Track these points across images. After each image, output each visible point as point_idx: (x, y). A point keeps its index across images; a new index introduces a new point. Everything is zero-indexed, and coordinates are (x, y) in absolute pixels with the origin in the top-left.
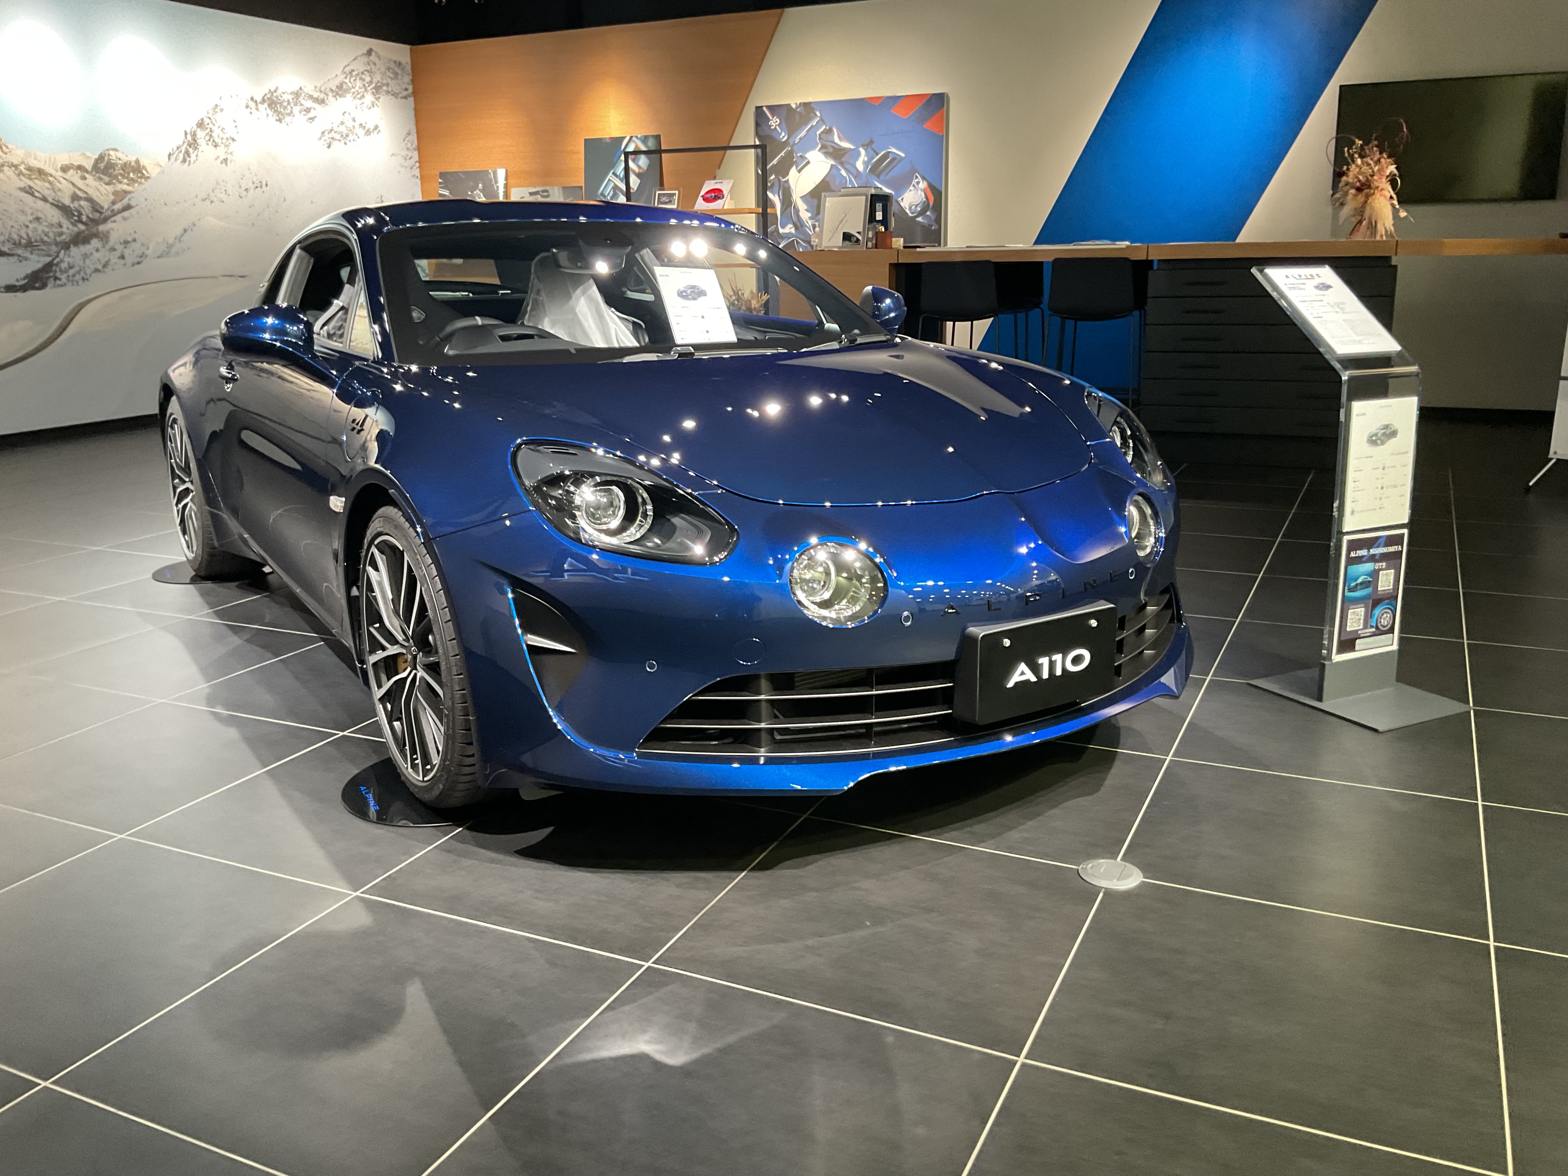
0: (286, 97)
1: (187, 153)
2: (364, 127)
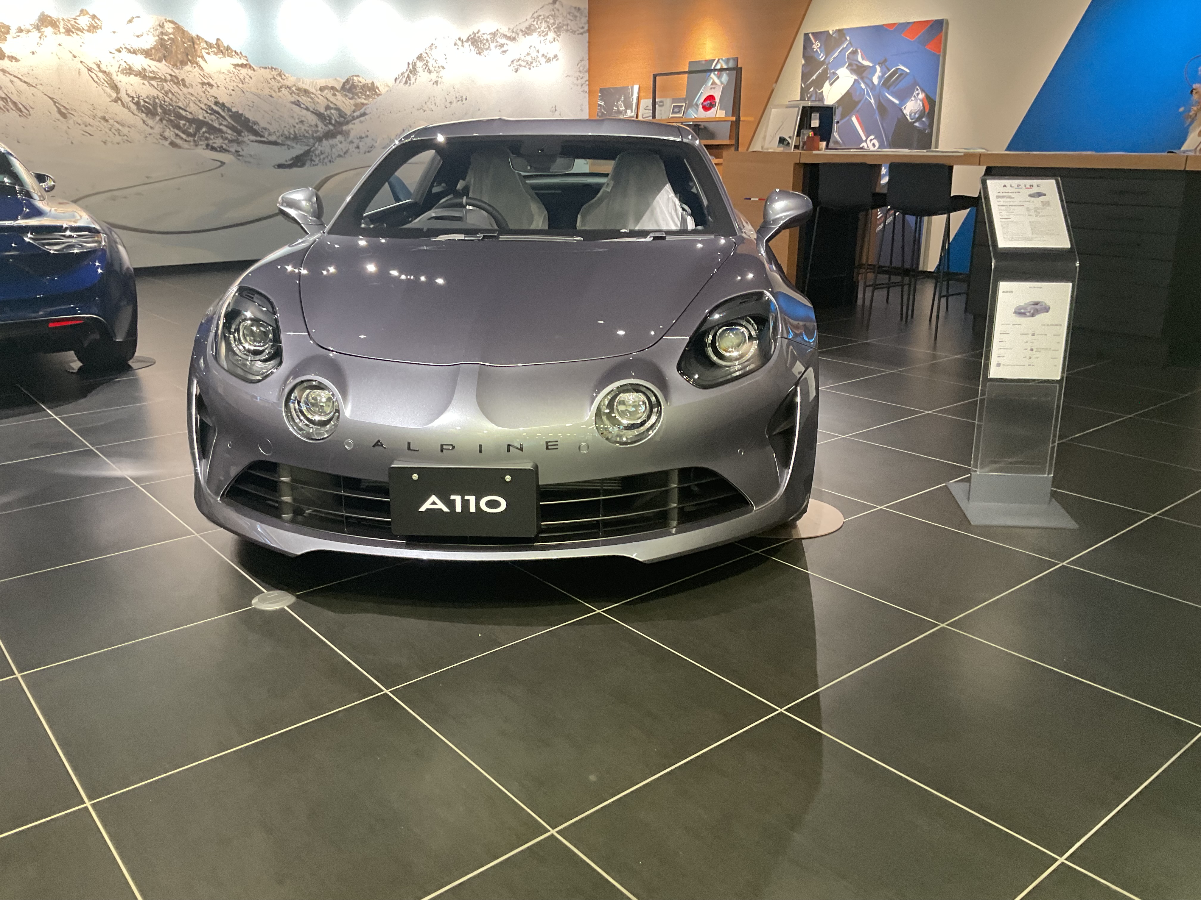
0: (485, 37)
1: (408, 77)
2: (546, 56)
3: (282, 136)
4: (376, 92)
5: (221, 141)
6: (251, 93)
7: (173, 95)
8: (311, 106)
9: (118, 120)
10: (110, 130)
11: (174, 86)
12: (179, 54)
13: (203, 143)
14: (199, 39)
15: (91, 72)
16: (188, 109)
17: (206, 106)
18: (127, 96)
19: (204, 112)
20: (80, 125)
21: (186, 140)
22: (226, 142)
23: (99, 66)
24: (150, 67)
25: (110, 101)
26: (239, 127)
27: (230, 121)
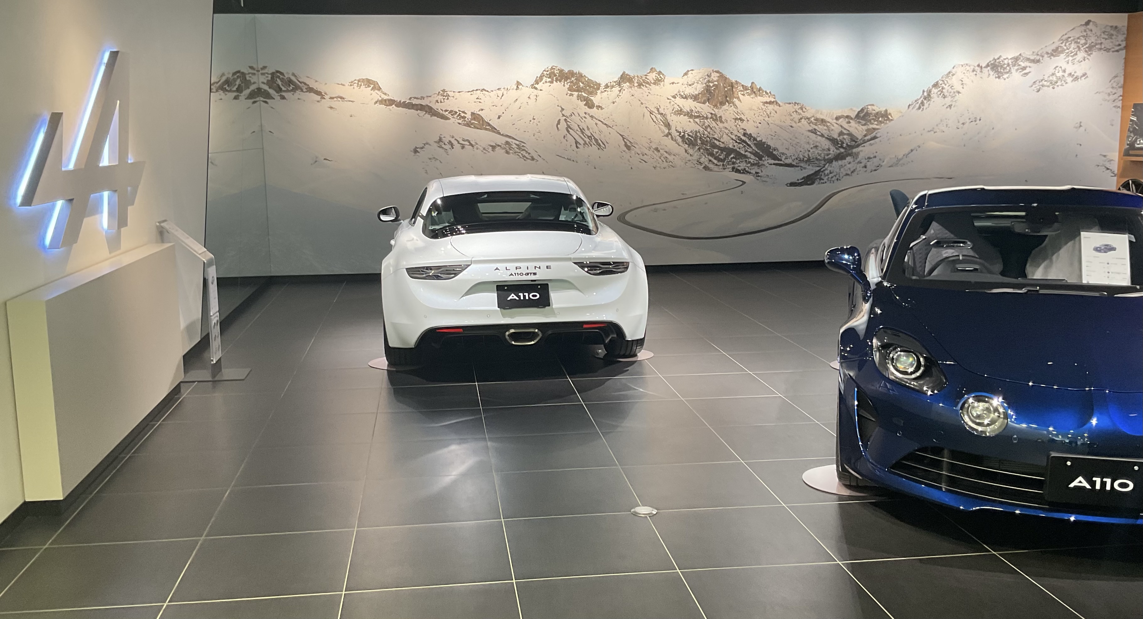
0: (1006, 62)
2: (1074, 75)
3: (797, 159)
4: (889, 118)
5: (745, 164)
6: (775, 124)
7: (711, 129)
8: (826, 133)
9: (667, 151)
10: (660, 158)
11: (713, 122)
12: (720, 97)
13: (730, 166)
14: (737, 84)
15: (653, 114)
16: (722, 140)
17: (737, 137)
18: (676, 132)
19: (734, 142)
20: (639, 154)
21: (716, 165)
22: (749, 165)
23: (658, 110)
24: (696, 108)
25: (663, 135)
26: (761, 153)
27: (753, 148)
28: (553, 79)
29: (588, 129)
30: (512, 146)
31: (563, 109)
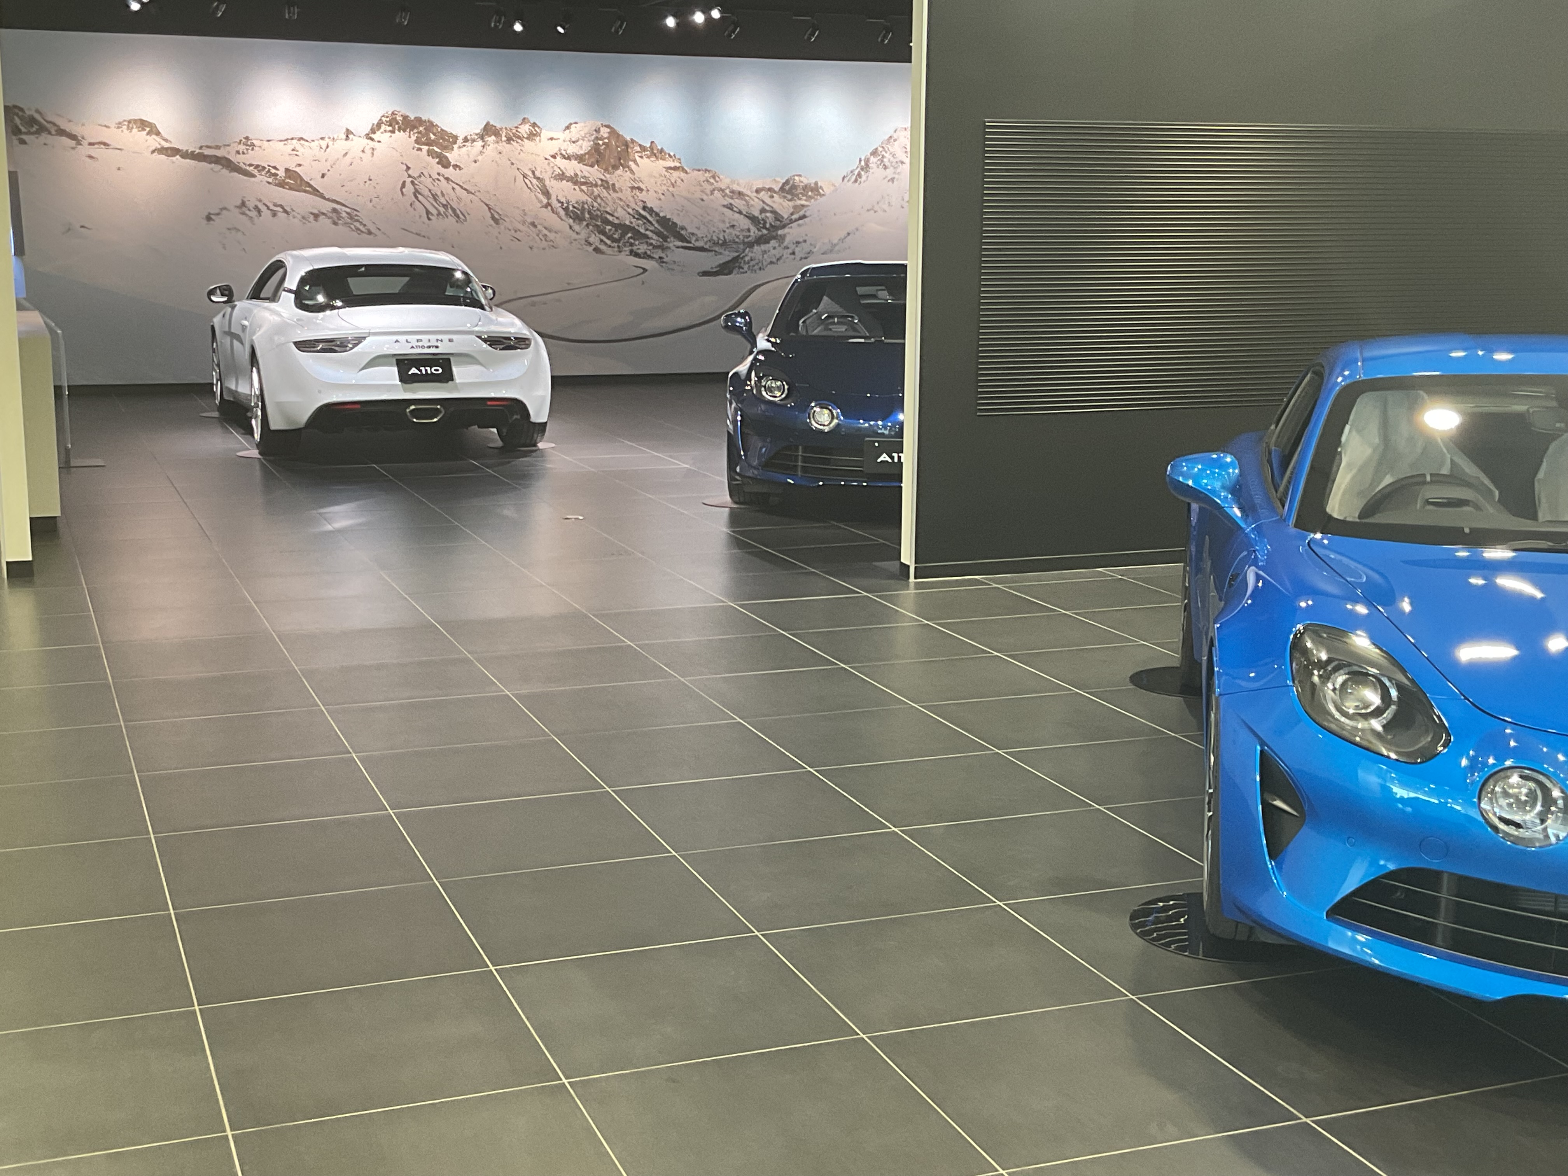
1: (859, 175)
3: (710, 241)
4: (819, 192)
5: (646, 247)
6: (682, 196)
7: (602, 199)
8: (744, 209)
9: (547, 226)
10: (538, 236)
11: (604, 190)
12: (612, 159)
13: (627, 249)
14: (633, 143)
15: (526, 178)
16: (616, 214)
17: (634, 211)
18: (557, 202)
19: (631, 217)
20: (510, 230)
21: (610, 246)
22: (651, 247)
23: (533, 172)
24: (582, 172)
25: (541, 206)
26: (665, 233)
27: (656, 225)
28: (394, 128)
29: (443, 195)
30: (341, 215)
31: (408, 168)
